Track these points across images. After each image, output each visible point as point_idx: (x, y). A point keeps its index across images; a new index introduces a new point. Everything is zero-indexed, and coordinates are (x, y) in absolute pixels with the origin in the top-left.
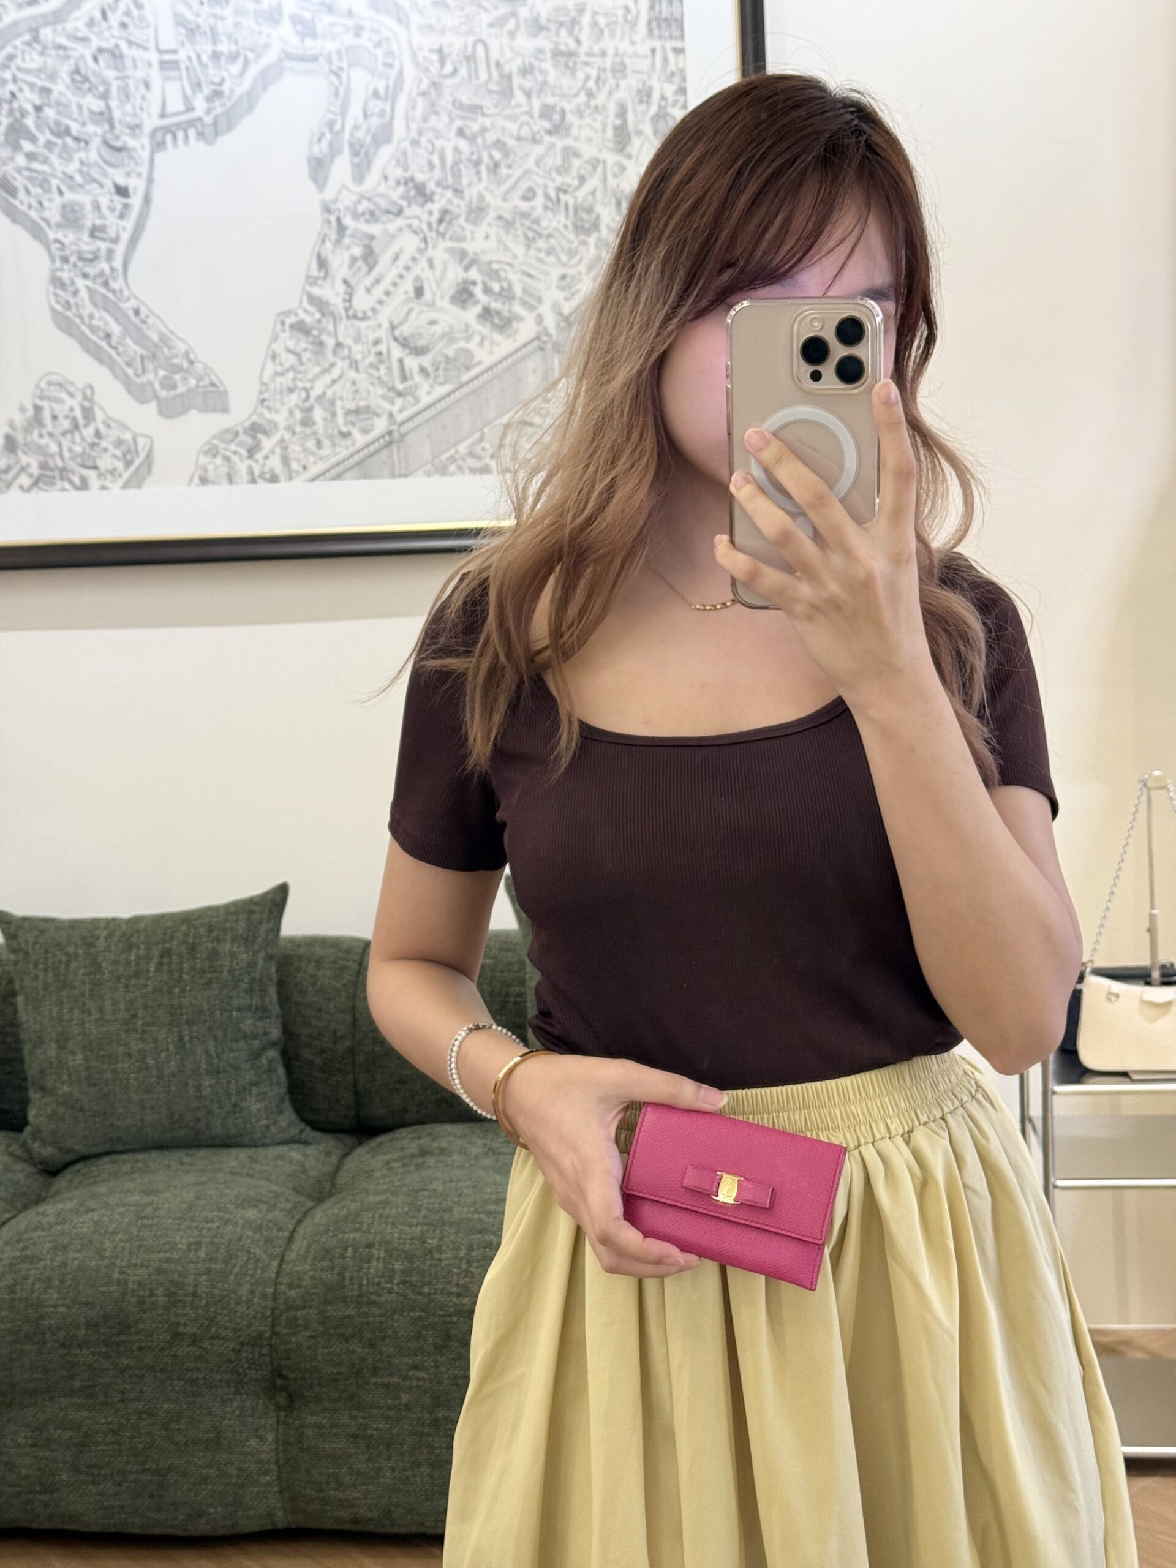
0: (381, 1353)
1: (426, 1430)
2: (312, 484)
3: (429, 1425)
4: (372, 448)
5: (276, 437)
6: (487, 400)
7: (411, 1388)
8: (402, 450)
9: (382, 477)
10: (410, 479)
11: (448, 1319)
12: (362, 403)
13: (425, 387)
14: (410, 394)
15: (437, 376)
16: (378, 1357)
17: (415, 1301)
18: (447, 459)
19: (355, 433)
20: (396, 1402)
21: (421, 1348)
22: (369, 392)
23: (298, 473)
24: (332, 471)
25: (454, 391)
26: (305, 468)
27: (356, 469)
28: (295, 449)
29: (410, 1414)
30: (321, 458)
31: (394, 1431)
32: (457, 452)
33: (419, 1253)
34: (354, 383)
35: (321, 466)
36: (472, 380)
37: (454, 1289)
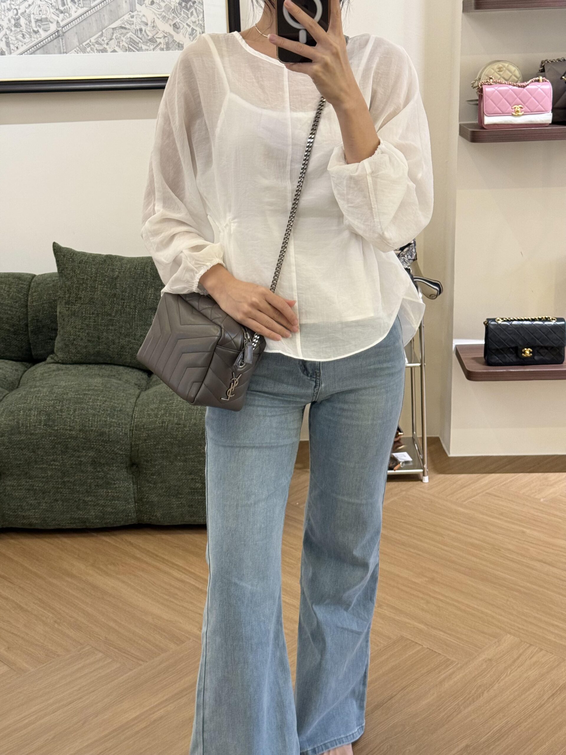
0: (38, 455)
1: (60, 486)
2: (21, 56)
3: (61, 484)
4: (49, 38)
5: (3, 33)
6: (104, 15)
7: (52, 469)
8: (64, 40)
9: (55, 54)
10: (67, 54)
11: (67, 440)
12: (44, 16)
13: (74, 9)
14: (67, 13)
15: (80, 3)
16: (37, 456)
17: (51, 432)
18: (86, 45)
19: (41, 31)
20: (46, 475)
21: (56, 452)
22: (47, 11)
23: (14, 50)
24: (31, 50)
25: (88, 11)
26: (17, 48)
27: (41, 50)
28: (12, 38)
29: (52, 480)
30: (25, 44)
31: (46, 487)
32: (90, 42)
33: (52, 412)
34: (39, 6)
35: (25, 47)
36: (97, 6)
37: (68, 428)
